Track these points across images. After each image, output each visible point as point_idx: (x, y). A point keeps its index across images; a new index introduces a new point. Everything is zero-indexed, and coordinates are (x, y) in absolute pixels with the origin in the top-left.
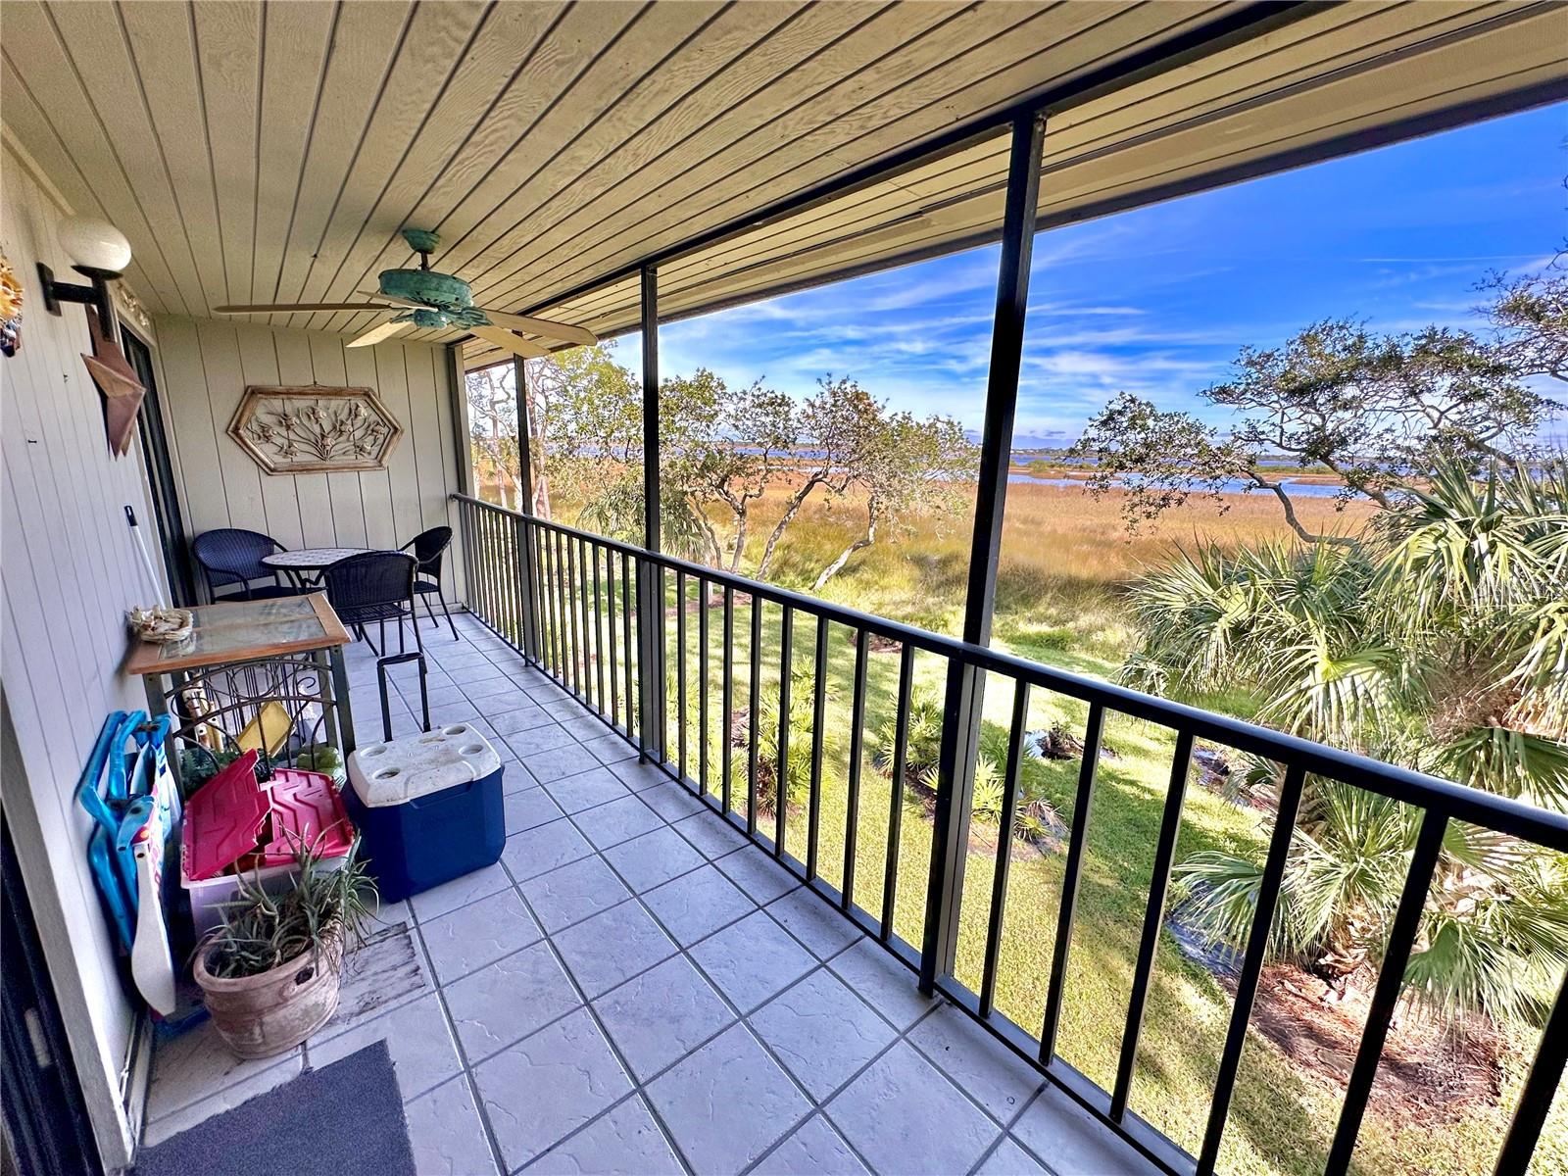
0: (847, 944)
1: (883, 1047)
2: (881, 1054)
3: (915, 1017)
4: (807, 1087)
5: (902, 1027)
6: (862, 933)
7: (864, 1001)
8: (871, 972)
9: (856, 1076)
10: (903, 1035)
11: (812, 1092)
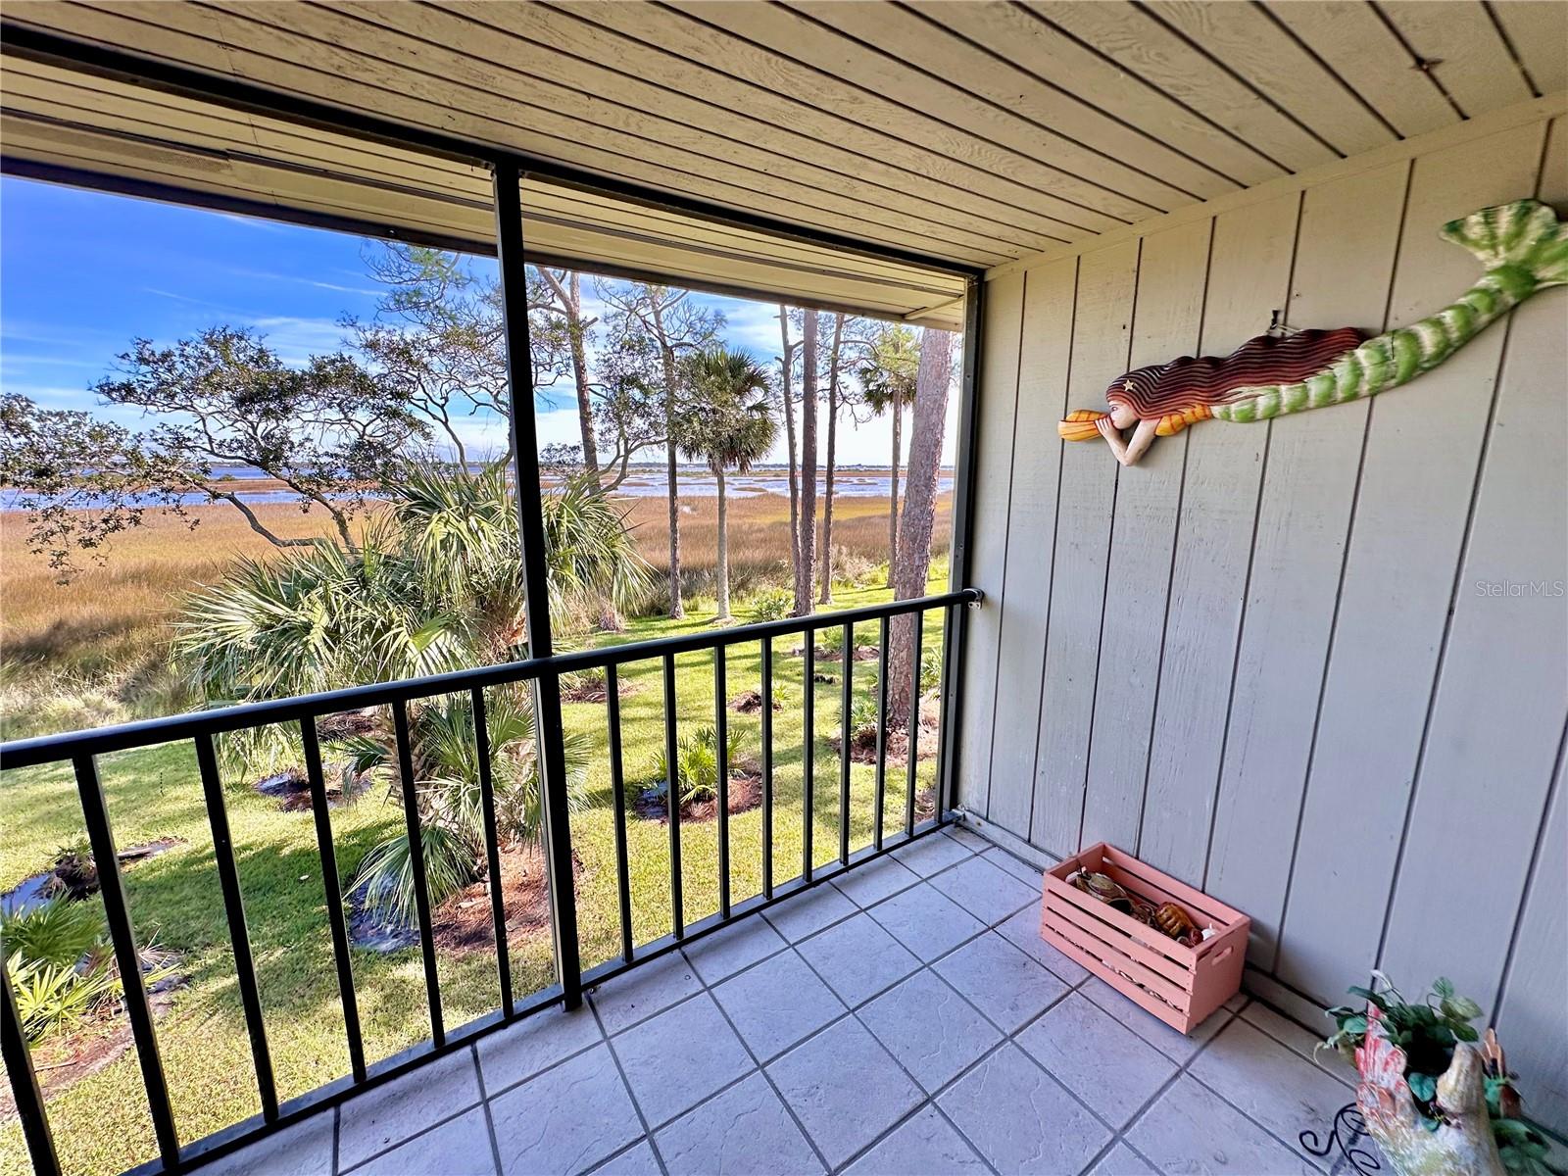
0: (473, 1067)
1: (611, 1059)
2: (618, 1063)
3: (593, 1023)
4: (625, 1143)
5: (599, 1037)
6: (468, 1049)
7: (554, 1066)
8: (525, 1051)
9: (630, 1092)
10: (606, 1038)
11: (631, 1139)
